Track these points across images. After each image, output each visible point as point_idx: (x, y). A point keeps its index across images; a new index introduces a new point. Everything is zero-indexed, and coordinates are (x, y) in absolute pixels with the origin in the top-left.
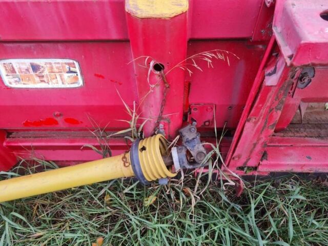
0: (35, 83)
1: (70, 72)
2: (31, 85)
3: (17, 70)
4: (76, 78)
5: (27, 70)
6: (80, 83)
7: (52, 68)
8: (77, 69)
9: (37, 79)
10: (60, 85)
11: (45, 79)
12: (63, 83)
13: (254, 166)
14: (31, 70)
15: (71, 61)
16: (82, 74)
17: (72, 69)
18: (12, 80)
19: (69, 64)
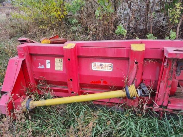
0: (100, 69)
1: (110, 67)
2: (98, 70)
3: (96, 65)
4: (111, 68)
5: (99, 65)
6: (112, 70)
7: (105, 65)
8: (112, 66)
9: (101, 68)
10: (106, 70)
11: (103, 68)
12: (107, 70)
13: (166, 105)
14: (100, 66)
15: (111, 64)
16: (113, 67)
17: (111, 66)
18: (94, 68)
19: (110, 64)
